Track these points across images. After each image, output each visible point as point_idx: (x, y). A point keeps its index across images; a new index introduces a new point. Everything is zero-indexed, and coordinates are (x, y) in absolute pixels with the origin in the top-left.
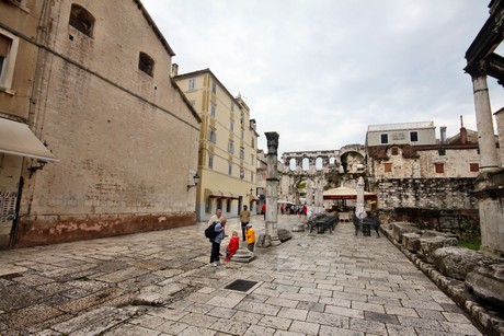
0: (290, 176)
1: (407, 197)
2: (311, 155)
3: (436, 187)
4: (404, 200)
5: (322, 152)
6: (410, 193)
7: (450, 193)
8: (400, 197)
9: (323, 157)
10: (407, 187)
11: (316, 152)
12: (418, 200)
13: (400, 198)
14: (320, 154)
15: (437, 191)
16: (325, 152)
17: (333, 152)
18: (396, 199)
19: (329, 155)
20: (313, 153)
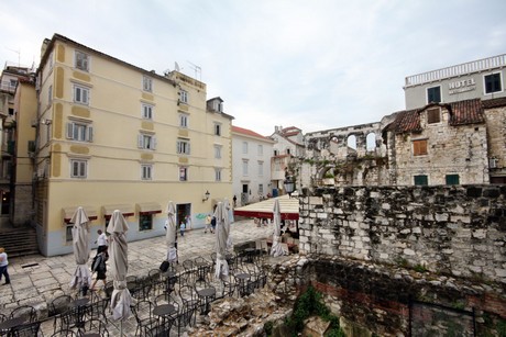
0: (312, 163)
1: (351, 233)
2: (340, 133)
3: (425, 211)
4: (345, 241)
5: (356, 128)
6: (358, 222)
7: (466, 233)
8: (336, 231)
9: (357, 134)
10: (352, 208)
11: (346, 129)
12: (375, 242)
13: (337, 234)
14: (352, 130)
15: (425, 224)
16: (359, 127)
17: (371, 125)
18: (328, 235)
19: (364, 130)
20: (343, 129)
